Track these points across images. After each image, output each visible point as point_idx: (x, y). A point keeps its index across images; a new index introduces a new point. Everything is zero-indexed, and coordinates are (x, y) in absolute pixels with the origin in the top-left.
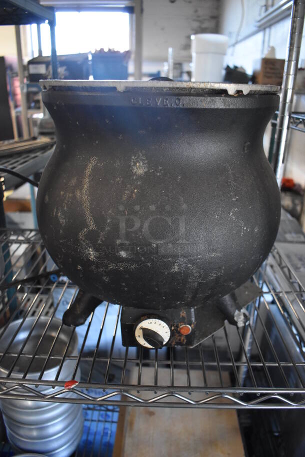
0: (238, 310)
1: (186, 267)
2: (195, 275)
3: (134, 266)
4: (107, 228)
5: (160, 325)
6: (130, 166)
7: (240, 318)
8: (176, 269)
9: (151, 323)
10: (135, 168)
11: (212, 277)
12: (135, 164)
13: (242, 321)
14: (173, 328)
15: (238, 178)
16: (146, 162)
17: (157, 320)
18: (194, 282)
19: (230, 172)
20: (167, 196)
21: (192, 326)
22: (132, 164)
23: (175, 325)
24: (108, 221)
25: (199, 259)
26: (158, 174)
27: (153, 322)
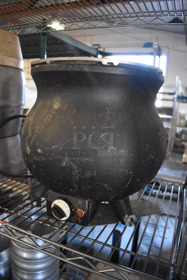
0: (128, 215)
1: (70, 164)
2: (76, 171)
3: (44, 159)
4: (35, 136)
5: (64, 205)
6: (53, 104)
7: (128, 220)
8: (64, 164)
9: (60, 202)
10: (54, 105)
11: (88, 175)
12: (55, 103)
13: (128, 222)
14: (73, 210)
15: (114, 116)
16: (60, 102)
17: (63, 201)
18: (77, 176)
19: (108, 112)
20: (65, 120)
21: (85, 211)
22: (54, 103)
23: (75, 208)
24: (36, 132)
25: (78, 160)
26: (64, 109)
27: (61, 202)
